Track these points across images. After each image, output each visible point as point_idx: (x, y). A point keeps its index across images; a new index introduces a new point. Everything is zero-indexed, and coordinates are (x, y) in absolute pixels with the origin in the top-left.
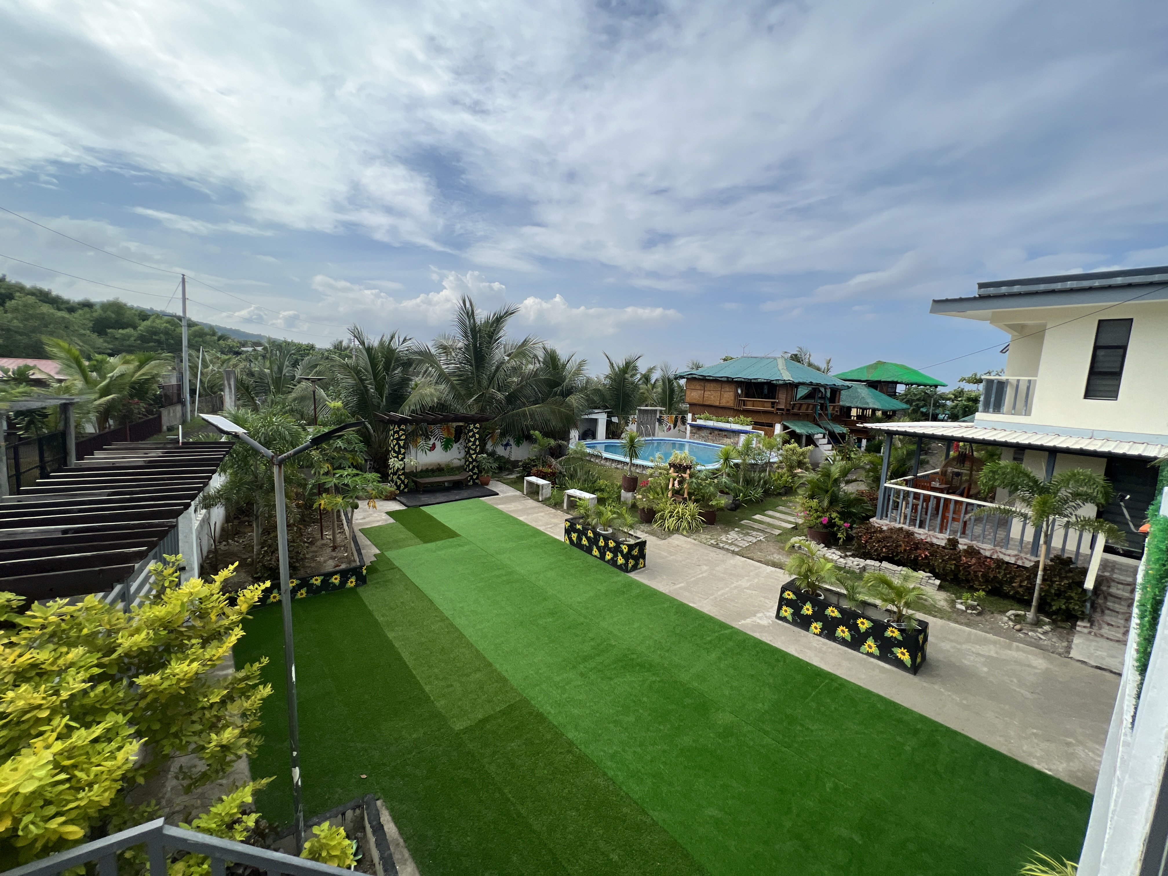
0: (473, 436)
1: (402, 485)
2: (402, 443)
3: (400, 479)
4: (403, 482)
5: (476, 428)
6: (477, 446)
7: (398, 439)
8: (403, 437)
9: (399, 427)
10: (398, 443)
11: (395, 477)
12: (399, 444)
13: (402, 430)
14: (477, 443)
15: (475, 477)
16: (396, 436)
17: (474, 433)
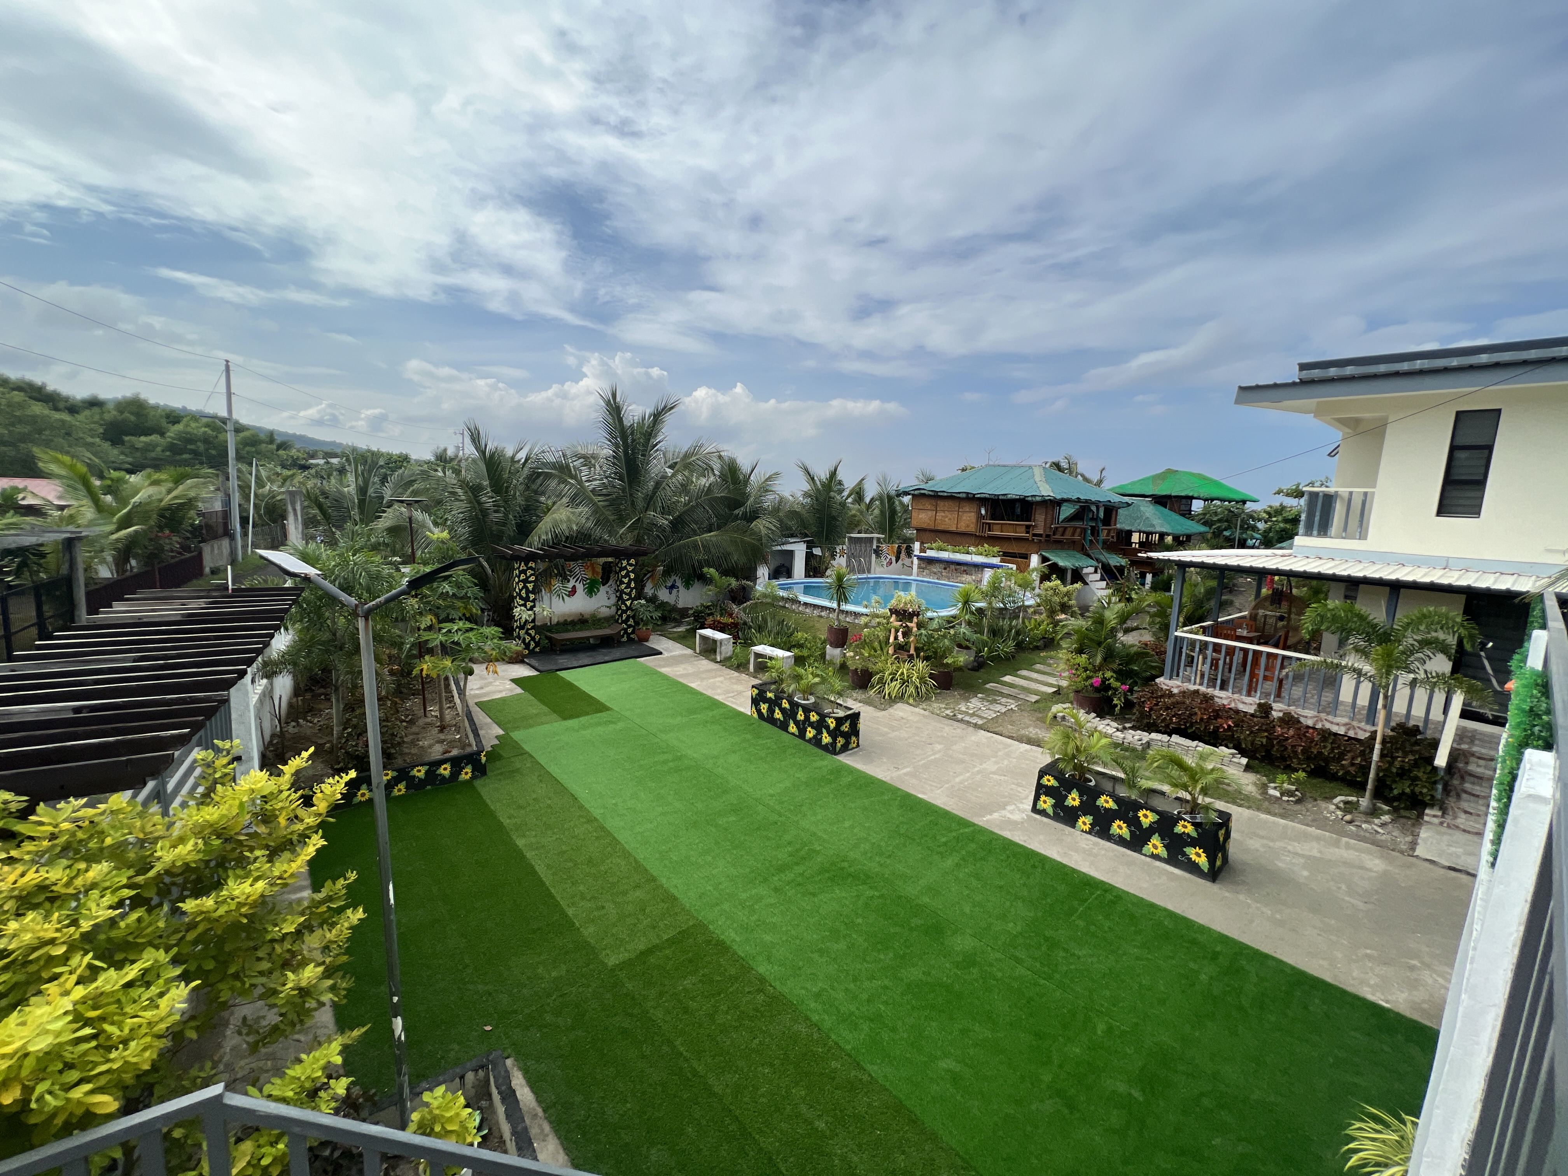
0: (627, 575)
1: (532, 643)
2: (530, 586)
3: (530, 635)
4: (533, 639)
5: (631, 565)
6: (632, 589)
7: (526, 581)
8: (532, 579)
9: (526, 565)
10: (525, 587)
11: (522, 632)
12: (527, 588)
13: (531, 568)
14: (633, 585)
15: (630, 631)
16: (523, 577)
17: (628, 572)
